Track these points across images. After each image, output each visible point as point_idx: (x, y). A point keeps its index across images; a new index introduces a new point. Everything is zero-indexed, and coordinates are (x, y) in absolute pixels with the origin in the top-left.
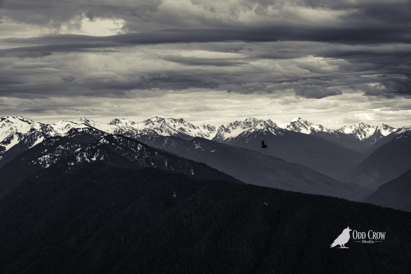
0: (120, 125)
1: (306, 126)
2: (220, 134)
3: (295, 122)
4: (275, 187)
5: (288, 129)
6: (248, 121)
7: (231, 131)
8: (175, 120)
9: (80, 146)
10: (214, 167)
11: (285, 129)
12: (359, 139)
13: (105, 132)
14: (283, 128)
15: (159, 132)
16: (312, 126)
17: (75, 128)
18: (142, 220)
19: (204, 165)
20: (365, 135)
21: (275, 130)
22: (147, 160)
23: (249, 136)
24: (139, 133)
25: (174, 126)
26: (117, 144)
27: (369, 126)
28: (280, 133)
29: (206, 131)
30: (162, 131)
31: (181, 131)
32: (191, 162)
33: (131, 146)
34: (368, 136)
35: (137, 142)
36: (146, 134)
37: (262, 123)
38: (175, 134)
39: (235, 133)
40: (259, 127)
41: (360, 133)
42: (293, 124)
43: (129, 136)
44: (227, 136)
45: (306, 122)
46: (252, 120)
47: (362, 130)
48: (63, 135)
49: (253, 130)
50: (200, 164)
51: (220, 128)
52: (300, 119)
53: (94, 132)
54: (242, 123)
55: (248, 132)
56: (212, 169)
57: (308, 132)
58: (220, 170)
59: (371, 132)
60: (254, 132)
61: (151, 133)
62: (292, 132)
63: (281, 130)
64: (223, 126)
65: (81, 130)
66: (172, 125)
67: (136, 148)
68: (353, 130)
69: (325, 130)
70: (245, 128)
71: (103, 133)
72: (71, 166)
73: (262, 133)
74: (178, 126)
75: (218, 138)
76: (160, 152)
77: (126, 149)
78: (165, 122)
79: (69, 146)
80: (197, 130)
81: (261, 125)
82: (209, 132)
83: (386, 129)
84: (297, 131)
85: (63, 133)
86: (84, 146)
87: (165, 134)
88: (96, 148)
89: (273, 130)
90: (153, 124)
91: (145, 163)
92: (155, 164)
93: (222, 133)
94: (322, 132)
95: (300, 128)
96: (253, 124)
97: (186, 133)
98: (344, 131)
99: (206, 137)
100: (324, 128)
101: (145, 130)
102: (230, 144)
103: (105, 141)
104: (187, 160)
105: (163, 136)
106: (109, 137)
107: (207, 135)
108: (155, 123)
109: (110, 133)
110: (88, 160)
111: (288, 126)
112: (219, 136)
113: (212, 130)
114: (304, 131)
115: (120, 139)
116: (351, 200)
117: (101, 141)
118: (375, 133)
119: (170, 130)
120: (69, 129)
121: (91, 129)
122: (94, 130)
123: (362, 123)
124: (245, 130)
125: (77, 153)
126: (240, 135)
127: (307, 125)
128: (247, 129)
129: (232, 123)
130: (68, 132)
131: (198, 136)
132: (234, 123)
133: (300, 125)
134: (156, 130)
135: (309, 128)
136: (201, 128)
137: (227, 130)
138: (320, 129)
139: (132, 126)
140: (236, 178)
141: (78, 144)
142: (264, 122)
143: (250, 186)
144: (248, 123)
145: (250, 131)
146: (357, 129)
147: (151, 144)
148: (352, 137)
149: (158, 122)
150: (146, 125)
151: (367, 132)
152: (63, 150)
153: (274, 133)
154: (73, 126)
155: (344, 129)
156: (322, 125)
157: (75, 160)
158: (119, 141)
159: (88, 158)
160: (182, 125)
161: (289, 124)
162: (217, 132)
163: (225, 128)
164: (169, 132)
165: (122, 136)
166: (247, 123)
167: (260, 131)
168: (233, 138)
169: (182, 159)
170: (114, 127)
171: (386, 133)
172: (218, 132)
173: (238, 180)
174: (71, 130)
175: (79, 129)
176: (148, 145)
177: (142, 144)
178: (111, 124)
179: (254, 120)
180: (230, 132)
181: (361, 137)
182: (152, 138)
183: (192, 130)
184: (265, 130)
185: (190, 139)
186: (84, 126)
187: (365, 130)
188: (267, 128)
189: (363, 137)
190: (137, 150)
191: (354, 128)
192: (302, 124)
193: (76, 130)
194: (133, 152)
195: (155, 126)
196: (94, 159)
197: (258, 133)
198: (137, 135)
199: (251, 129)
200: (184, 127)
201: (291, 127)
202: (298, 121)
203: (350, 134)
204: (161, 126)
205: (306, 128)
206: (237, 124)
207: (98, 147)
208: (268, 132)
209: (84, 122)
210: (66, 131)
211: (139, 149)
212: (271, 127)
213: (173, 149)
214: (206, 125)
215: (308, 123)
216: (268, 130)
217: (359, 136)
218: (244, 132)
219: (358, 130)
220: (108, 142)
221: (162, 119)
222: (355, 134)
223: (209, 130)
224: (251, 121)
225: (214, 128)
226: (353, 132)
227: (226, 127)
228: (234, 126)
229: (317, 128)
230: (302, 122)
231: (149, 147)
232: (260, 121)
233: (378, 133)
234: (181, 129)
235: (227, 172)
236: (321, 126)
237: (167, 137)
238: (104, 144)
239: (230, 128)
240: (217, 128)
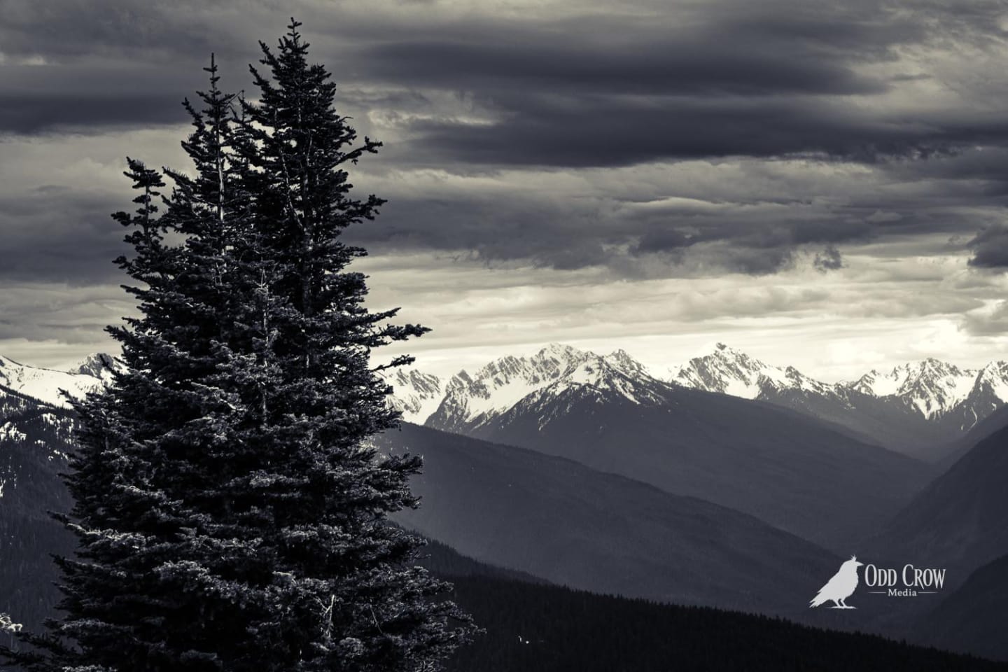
1: (744, 371)
2: (454, 401)
3: (706, 358)
5: (684, 382)
6: (547, 356)
7: (490, 390)
11: (673, 384)
12: (923, 416)
14: (667, 378)
16: (764, 371)
20: (941, 401)
21: (636, 385)
23: (549, 408)
27: (953, 371)
28: (650, 395)
29: (407, 393)
34: (950, 403)
37: (592, 364)
39: (504, 397)
40: (580, 377)
41: (923, 395)
42: (699, 364)
44: (476, 407)
45: (743, 359)
46: (562, 352)
47: (930, 384)
49: (562, 388)
51: (454, 379)
52: (722, 347)
54: (530, 365)
55: (544, 395)
57: (750, 392)
59: (959, 390)
60: (564, 393)
62: (695, 395)
63: (657, 386)
64: (463, 375)
68: (899, 384)
69: (806, 386)
70: (536, 380)
73: (592, 397)
75: (449, 414)
81: (589, 370)
82: (418, 395)
84: (713, 390)
89: (629, 385)
93: (460, 397)
94: (796, 392)
95: (724, 378)
96: (562, 366)
98: (872, 386)
100: (803, 376)
107: (410, 404)
111: (682, 374)
112: (451, 408)
113: (427, 388)
114: (737, 389)
115: (66, 425)
118: (975, 393)
123: (930, 360)
124: (538, 387)
126: (519, 405)
127: (746, 367)
128: (543, 384)
129: (496, 363)
132: (501, 365)
133: (723, 368)
135: (754, 378)
137: (478, 389)
138: (789, 383)
142: (601, 359)
144: (547, 365)
145: (551, 390)
146: (914, 379)
148: (897, 407)
151: (947, 389)
153: (631, 398)
155: (872, 381)
156: (797, 367)
158: (64, 432)
161: (686, 366)
162: (444, 395)
163: (470, 382)
166: (545, 363)
167: (583, 389)
168: (496, 414)
170: (89, 381)
172: (449, 395)
178: (83, 371)
179: (568, 352)
180: (487, 396)
181: (927, 407)
184: (602, 385)
187: (941, 382)
188: (608, 381)
189: (935, 406)
191: (903, 375)
192: (729, 366)
197: (579, 399)
199: (555, 384)
201: (694, 376)
202: (716, 354)
203: (892, 397)
205: (743, 378)
206: (510, 367)
208: (612, 394)
212: (620, 376)
214: (406, 372)
215: (752, 359)
216: (613, 386)
217: (921, 403)
218: (533, 395)
219: (917, 383)
220: (24, 436)
222: (908, 397)
223: (417, 388)
224: (558, 358)
225: (436, 381)
226: (901, 390)
227: (474, 378)
228: (500, 376)
229: (780, 379)
230: (731, 360)
232: (586, 357)
233: (983, 393)
236: (793, 373)
238: (10, 442)
239: (489, 382)
240: (443, 385)
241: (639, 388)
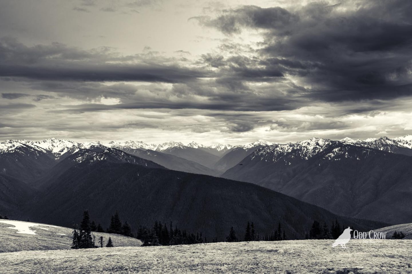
0: (114, 144)
4: (183, 171)
5: (188, 146)
6: (171, 142)
8: (139, 142)
9: (95, 153)
10: (156, 163)
12: (218, 151)
13: (107, 147)
14: (186, 146)
15: (132, 147)
17: (94, 145)
18: (124, 186)
19: (151, 162)
20: (220, 149)
22: (126, 159)
23: (171, 149)
24: (122, 147)
25: (138, 144)
26: (113, 152)
27: (222, 145)
28: (184, 148)
29: (152, 147)
30: (133, 147)
31: (141, 147)
32: (146, 160)
33: (119, 153)
34: (221, 149)
35: (122, 151)
36: (126, 148)
37: (177, 144)
38: (138, 148)
39: (165, 148)
40: (176, 145)
41: (218, 148)
42: (190, 144)
43: (118, 149)
44: (161, 149)
45: (196, 143)
47: (219, 147)
48: (88, 148)
49: (173, 147)
50: (150, 161)
52: (193, 142)
53: (102, 147)
54: (168, 143)
55: (171, 148)
56: (155, 163)
57: (197, 147)
58: (159, 164)
59: (223, 148)
61: (128, 148)
62: (190, 148)
63: (185, 146)
64: (160, 145)
65: (96, 146)
66: (137, 144)
67: (121, 154)
69: (204, 147)
71: (106, 147)
72: (91, 162)
73: (177, 148)
74: (140, 144)
75: (158, 150)
76: (132, 156)
77: (117, 154)
78: (134, 143)
79: (91, 153)
80: (149, 146)
82: (154, 147)
83: (229, 146)
84: (192, 147)
85: (88, 147)
86: (97, 153)
87: (134, 148)
88: (103, 154)
90: (129, 144)
91: (125, 160)
92: (130, 161)
93: (159, 148)
94: (202, 148)
96: (173, 144)
97: (143, 148)
98: (212, 147)
99: (152, 150)
101: (125, 146)
102: (163, 153)
103: (107, 151)
104: (144, 159)
105: (133, 149)
106: (109, 149)
108: (130, 143)
109: (109, 147)
110: (99, 159)
113: (155, 146)
114: (195, 147)
115: (114, 150)
116: (214, 176)
117: (105, 151)
118: (225, 148)
119: (136, 146)
120: (91, 146)
121: (101, 145)
122: (102, 146)
123: (219, 144)
125: (94, 156)
126: (167, 149)
128: (170, 146)
129: (164, 143)
130: (90, 147)
131: (149, 149)
134: (130, 146)
135: (197, 146)
136: (151, 146)
137: (162, 146)
138: (202, 146)
139: (119, 144)
140: (166, 167)
141: (95, 152)
142: (178, 143)
143: (171, 171)
144: (171, 144)
147: (128, 152)
148: (215, 150)
149: (131, 142)
150: (126, 144)
152: (88, 155)
153: (182, 148)
154: (92, 144)
156: (203, 144)
157: (93, 159)
158: (114, 151)
159: (99, 158)
160: (142, 144)
164: (136, 147)
165: (115, 149)
167: (176, 147)
168: (164, 150)
169: (142, 159)
170: (111, 145)
171: (229, 148)
173: (166, 168)
174: (92, 146)
175: (95, 145)
176: (127, 153)
177: (124, 152)
178: (110, 143)
179: (174, 142)
180: (163, 147)
181: (219, 150)
182: (128, 150)
183: (146, 146)
184: (178, 146)
185: (146, 150)
186: (98, 144)
187: (220, 147)
188: (179, 146)
189: (220, 150)
190: (121, 155)
191: (216, 146)
193: (94, 146)
194: (120, 156)
195: (129, 145)
196: (102, 159)
197: (175, 148)
198: (122, 148)
199: (172, 146)
200: (143, 145)
201: (190, 145)
203: (214, 148)
204: (133, 145)
205: (196, 146)
206: (166, 144)
207: (104, 154)
208: (180, 147)
209: (97, 143)
210: (89, 146)
211: (122, 154)
212: (181, 145)
213: (138, 155)
214: (152, 144)
215: (197, 143)
217: (218, 149)
219: (218, 147)
220: (108, 151)
221: (133, 141)
222: (216, 148)
225: (156, 145)
227: (161, 145)
229: (200, 146)
230: (194, 143)
231: (127, 154)
232: (176, 143)
233: (226, 148)
234: (142, 146)
235: (161, 165)
236: (202, 145)
237: (135, 149)
238: (107, 152)
239: (163, 146)
240: (157, 146)
241: (183, 147)
